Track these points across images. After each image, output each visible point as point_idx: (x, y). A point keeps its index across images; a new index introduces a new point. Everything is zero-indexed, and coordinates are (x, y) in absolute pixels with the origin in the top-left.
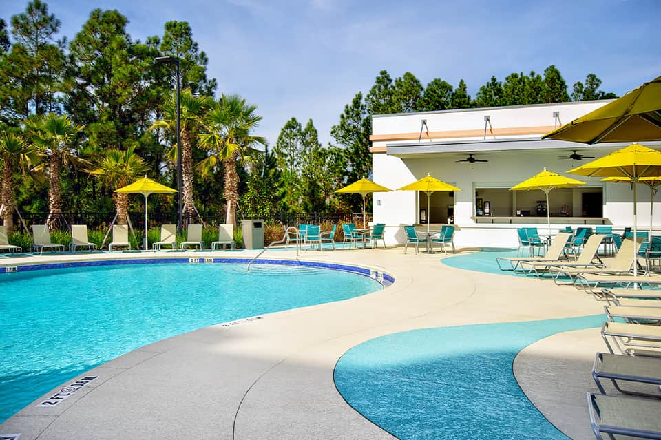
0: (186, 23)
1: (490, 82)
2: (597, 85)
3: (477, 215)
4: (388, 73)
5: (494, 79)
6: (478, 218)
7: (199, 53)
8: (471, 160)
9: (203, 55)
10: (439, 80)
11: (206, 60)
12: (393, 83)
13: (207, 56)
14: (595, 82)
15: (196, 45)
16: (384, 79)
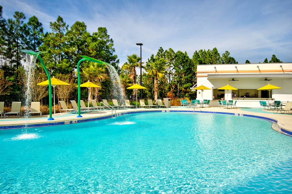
0: (105, 28)
1: (195, 52)
2: (229, 55)
3: (232, 97)
4: (163, 48)
5: (196, 51)
6: (233, 98)
7: (110, 39)
8: (233, 80)
9: (112, 39)
10: (180, 51)
11: (113, 41)
12: (164, 51)
13: (113, 40)
14: (228, 53)
15: (109, 36)
16: (161, 50)
